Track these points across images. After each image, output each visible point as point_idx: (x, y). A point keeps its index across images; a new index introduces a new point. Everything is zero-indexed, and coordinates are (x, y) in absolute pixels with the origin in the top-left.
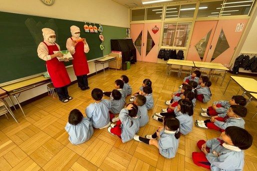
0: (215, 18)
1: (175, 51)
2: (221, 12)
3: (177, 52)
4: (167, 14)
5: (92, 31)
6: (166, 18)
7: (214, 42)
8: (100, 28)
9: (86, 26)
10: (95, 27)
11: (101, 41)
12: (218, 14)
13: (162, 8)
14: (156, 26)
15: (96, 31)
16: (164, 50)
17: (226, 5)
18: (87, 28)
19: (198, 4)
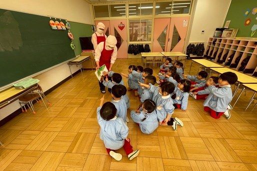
0: (168, 15)
1: (142, 45)
2: (172, 11)
3: (144, 46)
4: (130, 12)
5: (60, 27)
6: (130, 15)
7: (170, 36)
8: (67, 24)
9: (52, 22)
10: (62, 23)
11: (71, 39)
12: (170, 13)
13: (124, 5)
14: (121, 23)
15: (64, 28)
16: (133, 45)
17: (175, 6)
18: (53, 24)
19: (154, 3)
